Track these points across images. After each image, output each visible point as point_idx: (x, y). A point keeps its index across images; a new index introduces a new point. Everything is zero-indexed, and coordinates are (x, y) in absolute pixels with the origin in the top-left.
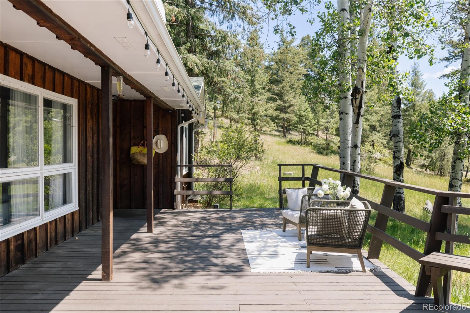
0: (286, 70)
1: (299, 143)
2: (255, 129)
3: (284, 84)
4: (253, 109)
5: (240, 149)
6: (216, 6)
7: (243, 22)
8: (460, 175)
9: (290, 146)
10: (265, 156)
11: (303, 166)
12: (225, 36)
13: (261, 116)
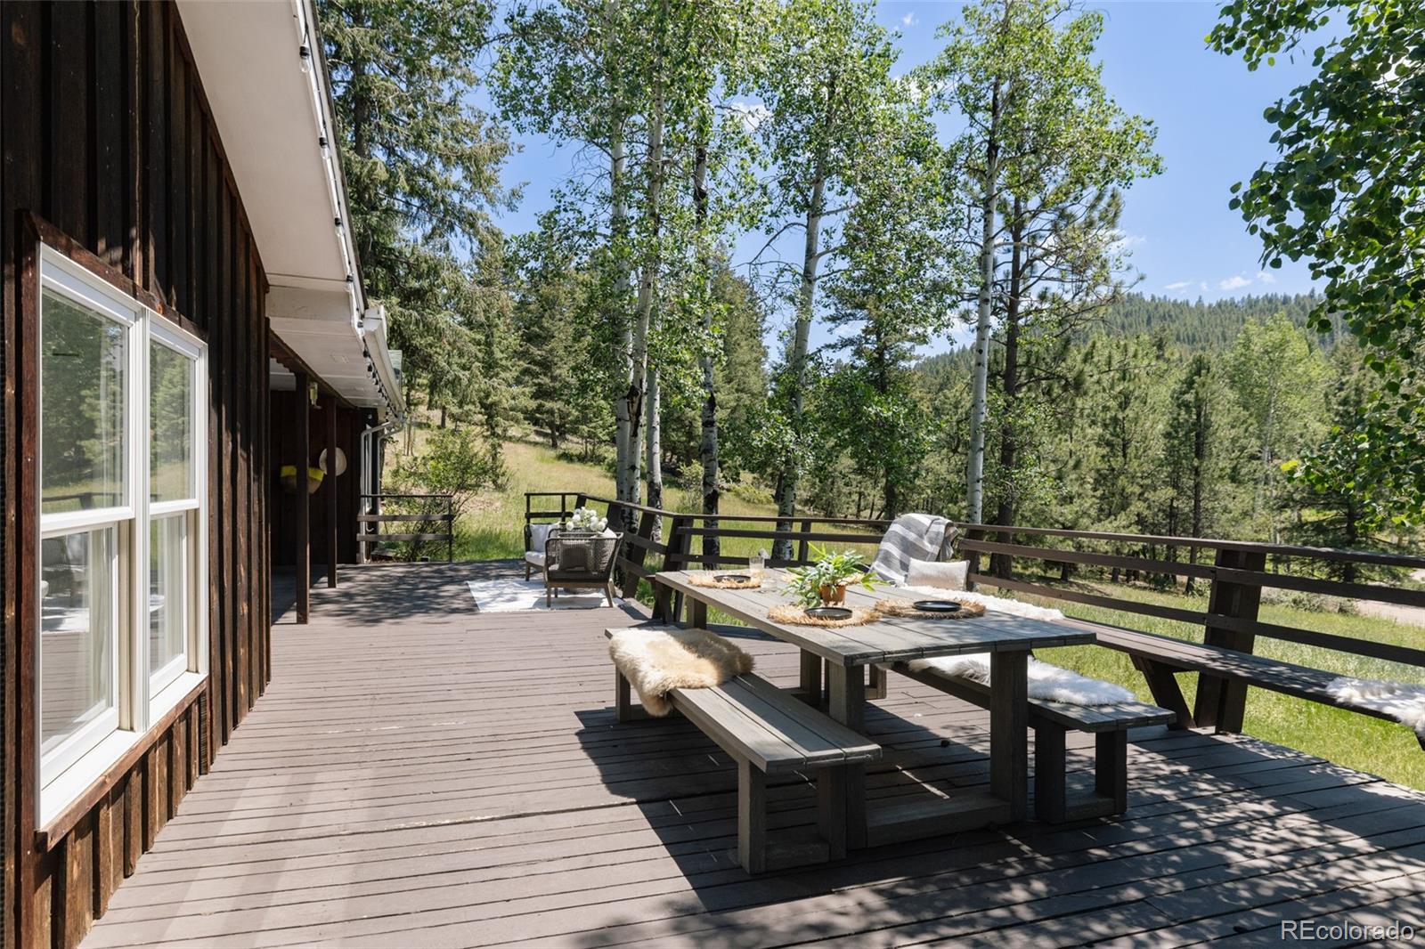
0: (559, 317)
1: (582, 459)
2: (493, 434)
3: (553, 344)
4: (487, 396)
5: (464, 471)
6: (418, 208)
7: (471, 240)
8: (790, 507)
9: (563, 463)
10: (512, 484)
11: (563, 495)
12: (436, 266)
13: (505, 409)
